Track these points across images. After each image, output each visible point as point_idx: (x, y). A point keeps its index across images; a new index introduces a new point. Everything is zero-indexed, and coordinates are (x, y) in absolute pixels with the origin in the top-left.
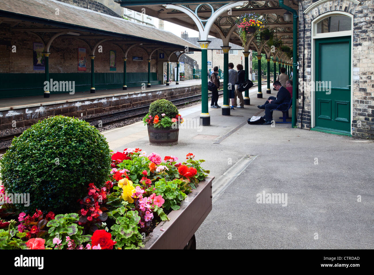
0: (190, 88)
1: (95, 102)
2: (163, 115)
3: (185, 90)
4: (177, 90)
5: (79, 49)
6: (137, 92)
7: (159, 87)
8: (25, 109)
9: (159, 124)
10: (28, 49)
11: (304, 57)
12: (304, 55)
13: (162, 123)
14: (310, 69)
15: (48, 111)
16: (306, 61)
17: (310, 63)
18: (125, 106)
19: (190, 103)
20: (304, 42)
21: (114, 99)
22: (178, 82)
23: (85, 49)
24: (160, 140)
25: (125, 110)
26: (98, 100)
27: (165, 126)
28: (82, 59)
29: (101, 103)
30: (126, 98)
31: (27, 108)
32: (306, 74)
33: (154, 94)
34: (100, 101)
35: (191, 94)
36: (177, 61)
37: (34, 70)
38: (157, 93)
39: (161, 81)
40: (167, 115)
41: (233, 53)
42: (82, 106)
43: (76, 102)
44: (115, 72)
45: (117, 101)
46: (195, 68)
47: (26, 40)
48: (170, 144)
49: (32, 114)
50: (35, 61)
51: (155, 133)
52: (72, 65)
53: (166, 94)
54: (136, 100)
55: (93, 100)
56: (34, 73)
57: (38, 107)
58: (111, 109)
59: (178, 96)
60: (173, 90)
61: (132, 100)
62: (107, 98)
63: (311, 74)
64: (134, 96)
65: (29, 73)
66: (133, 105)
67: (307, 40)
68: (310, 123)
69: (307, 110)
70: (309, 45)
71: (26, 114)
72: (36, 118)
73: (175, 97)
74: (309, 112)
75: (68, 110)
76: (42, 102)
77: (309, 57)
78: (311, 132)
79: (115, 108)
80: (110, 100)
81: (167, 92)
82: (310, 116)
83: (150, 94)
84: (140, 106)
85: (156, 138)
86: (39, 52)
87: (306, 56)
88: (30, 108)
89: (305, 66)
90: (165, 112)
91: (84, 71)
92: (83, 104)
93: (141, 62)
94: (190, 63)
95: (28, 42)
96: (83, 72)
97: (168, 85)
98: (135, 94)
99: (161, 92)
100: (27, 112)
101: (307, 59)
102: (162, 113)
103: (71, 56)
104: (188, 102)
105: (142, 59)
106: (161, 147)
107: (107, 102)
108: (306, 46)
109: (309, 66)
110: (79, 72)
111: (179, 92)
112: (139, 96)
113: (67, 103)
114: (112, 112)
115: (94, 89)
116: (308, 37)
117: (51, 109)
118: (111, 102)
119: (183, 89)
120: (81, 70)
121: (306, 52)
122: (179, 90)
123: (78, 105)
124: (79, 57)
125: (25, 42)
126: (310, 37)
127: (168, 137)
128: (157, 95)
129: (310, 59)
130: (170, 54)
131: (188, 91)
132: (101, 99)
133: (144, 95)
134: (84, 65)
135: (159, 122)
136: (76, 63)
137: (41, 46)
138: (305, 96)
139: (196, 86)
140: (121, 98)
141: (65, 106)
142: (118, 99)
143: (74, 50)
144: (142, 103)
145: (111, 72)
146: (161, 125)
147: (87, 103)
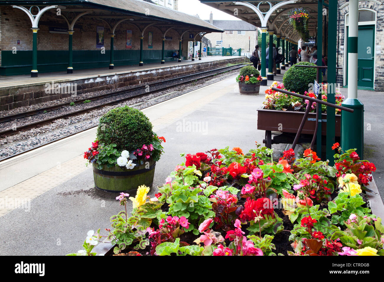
0: (212, 63)
1: (149, 73)
2: (252, 75)
3: (208, 65)
4: (203, 65)
5: (127, 31)
6: (175, 66)
7: (186, 62)
8: (106, 77)
9: (249, 81)
10: (94, 31)
11: (338, 38)
12: (339, 37)
13: (251, 81)
14: (343, 46)
15: (120, 79)
16: (340, 41)
17: (343, 42)
18: (167, 76)
19: (217, 74)
20: (339, 28)
21: (160, 71)
22: (201, 58)
23: (131, 31)
24: (249, 92)
25: (169, 80)
26: (150, 71)
27: (253, 83)
28: (129, 39)
29: (152, 74)
30: (168, 70)
31: (108, 76)
32: (340, 50)
33: (187, 67)
34: (151, 72)
35: (213, 68)
36: (200, 41)
37: (97, 48)
38: (189, 67)
39: (185, 57)
40: (254, 76)
41: (240, 34)
42: (140, 76)
43: (137, 72)
44: (152, 49)
45: (162, 72)
46: (209, 46)
47: (92, 25)
48: (256, 94)
49: (110, 80)
50: (98, 41)
51: (246, 87)
52: (122, 44)
53: (195, 68)
54: (174, 72)
55: (147, 71)
56: (97, 50)
57: (114, 75)
58: (158, 79)
59: (203, 69)
60: (200, 65)
61: (172, 72)
62: (156, 70)
63: (344, 50)
64: (174, 69)
65: (93, 50)
66: (173, 76)
67: (341, 27)
68: (342, 83)
69: (340, 74)
70: (343, 30)
71: (107, 81)
72: (112, 84)
73: (201, 70)
74: (342, 76)
75: (131, 78)
76: (99, 74)
77: (343, 38)
78: (343, 89)
79: (161, 78)
80: (158, 71)
81: (196, 65)
82: (343, 78)
83: (184, 67)
84: (178, 77)
85: (246, 90)
86: (101, 34)
87: (340, 38)
88: (109, 76)
89: (339, 44)
90: (252, 73)
91: (131, 48)
92: (141, 74)
93: (170, 41)
94: (205, 42)
95: (94, 26)
96: (129, 49)
97: (193, 60)
98: (174, 67)
99: (192, 66)
100: (108, 79)
101: (341, 39)
102: (251, 74)
103: (122, 37)
104: (216, 74)
105: (171, 39)
106: (250, 96)
107: (156, 73)
108: (340, 31)
109: (343, 45)
110: (127, 49)
111: (204, 66)
112: (177, 68)
113: (131, 73)
114: (159, 81)
115: (142, 62)
116: (342, 25)
117: (121, 77)
118: (158, 73)
119: (207, 64)
120: (128, 48)
121: (340, 35)
122: (205, 64)
123: (138, 74)
124: (127, 37)
125: (92, 26)
126: (344, 25)
127: (255, 90)
128: (189, 68)
129: (343, 40)
130: (196, 35)
131: (211, 65)
132: (152, 70)
133: (180, 68)
134: (130, 44)
135: (249, 80)
136: (125, 42)
137: (102, 29)
138: (339, 64)
139: (217, 61)
140: (165, 70)
141: (130, 75)
142: (163, 71)
143: (124, 31)
144: (179, 74)
145: (149, 49)
146: (250, 82)
147: (143, 73)
